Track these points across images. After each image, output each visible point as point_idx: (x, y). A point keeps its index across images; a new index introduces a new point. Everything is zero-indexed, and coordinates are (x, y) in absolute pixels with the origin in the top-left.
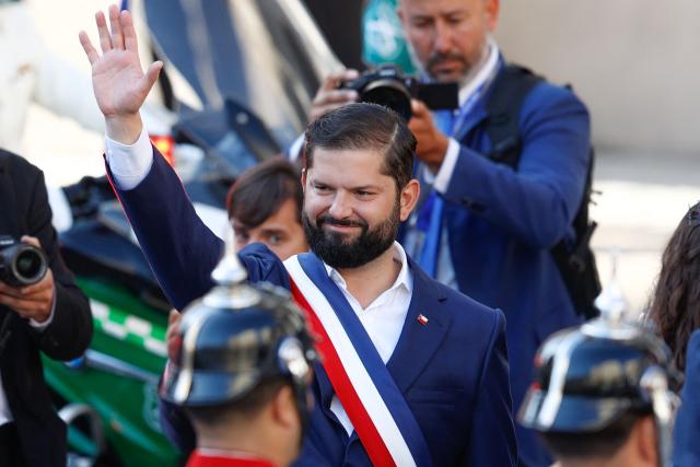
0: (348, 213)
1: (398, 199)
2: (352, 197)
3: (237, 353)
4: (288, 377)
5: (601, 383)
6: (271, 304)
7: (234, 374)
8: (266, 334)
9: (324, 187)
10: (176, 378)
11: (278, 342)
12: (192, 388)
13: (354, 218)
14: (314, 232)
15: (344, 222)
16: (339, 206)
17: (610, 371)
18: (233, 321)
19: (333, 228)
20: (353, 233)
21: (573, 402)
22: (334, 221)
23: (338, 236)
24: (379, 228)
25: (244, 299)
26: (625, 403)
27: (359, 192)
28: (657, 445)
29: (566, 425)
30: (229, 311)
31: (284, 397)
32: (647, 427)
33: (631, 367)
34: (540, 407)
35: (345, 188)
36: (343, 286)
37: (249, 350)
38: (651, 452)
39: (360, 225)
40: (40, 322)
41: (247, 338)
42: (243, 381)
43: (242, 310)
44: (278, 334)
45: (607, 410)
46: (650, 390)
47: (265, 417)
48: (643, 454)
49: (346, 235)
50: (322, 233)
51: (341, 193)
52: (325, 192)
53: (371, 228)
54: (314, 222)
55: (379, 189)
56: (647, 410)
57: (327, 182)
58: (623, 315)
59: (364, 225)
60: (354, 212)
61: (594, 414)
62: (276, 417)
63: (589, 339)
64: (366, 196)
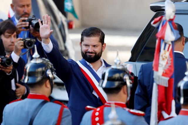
0: (92, 51)
1: (102, 47)
2: (93, 47)
3: (38, 72)
4: (49, 78)
5: (115, 78)
6: (45, 62)
7: (37, 77)
8: (44, 68)
9: (86, 45)
10: (25, 78)
11: (47, 70)
12: (28, 80)
13: (94, 52)
14: (84, 55)
15: (92, 53)
16: (90, 49)
17: (117, 75)
18: (37, 66)
19: (89, 54)
20: (93, 55)
21: (109, 82)
22: (89, 53)
23: (90, 56)
24: (99, 54)
25: (39, 61)
26: (120, 82)
27: (94, 46)
28: (127, 91)
29: (108, 87)
30: (36, 64)
31: (48, 82)
32: (125, 87)
33: (121, 75)
34: (102, 83)
35: (91, 45)
36: (92, 67)
37: (40, 72)
38: (126, 92)
39: (94, 53)
40: (9, 74)
41: (40, 69)
42: (39, 78)
43: (39, 63)
44: (46, 68)
45: (117, 84)
46: (125, 79)
47: (44, 86)
48: (124, 93)
49: (92, 55)
50: (86, 55)
51: (91, 47)
52: (87, 46)
53: (97, 54)
54: (84, 53)
55: (99, 45)
56: (125, 84)
57: (87, 44)
58: (119, 64)
59: (96, 53)
60: (94, 50)
61: (114, 85)
62: (46, 86)
63: (113, 69)
64: (96, 47)
